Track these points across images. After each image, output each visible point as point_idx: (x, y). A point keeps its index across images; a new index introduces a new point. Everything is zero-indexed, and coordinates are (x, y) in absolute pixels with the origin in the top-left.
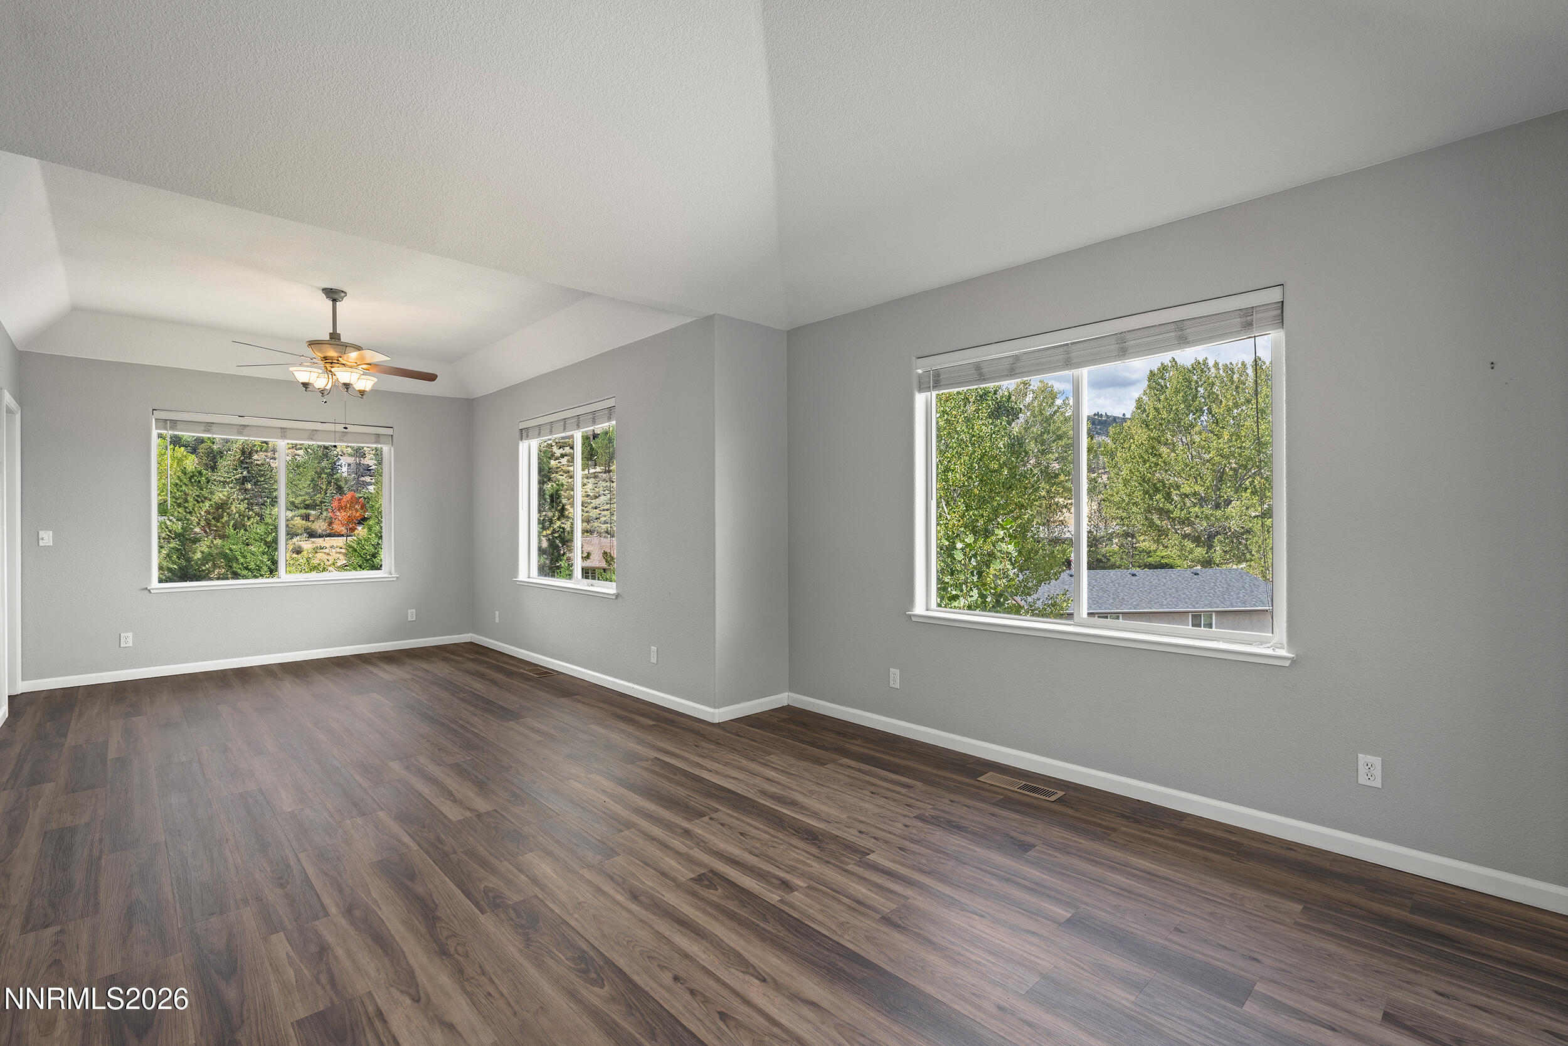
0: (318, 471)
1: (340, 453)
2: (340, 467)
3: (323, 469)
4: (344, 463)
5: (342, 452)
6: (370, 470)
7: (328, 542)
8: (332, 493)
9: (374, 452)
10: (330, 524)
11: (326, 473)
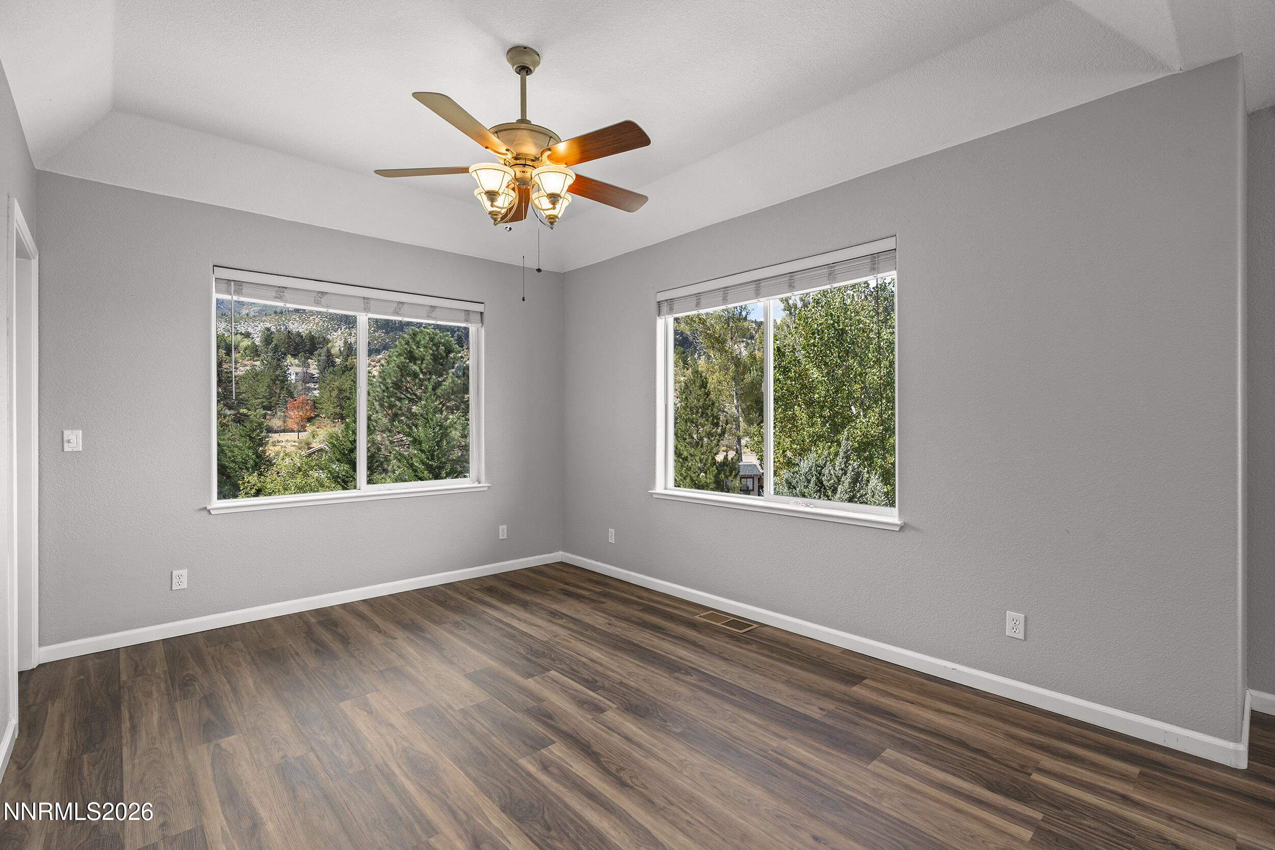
0: (273, 378)
1: (289, 364)
2: (289, 375)
3: (277, 376)
4: (293, 372)
5: (291, 363)
6: (313, 378)
7: (283, 437)
8: (285, 396)
9: (316, 363)
10: (284, 422)
11: (279, 380)
